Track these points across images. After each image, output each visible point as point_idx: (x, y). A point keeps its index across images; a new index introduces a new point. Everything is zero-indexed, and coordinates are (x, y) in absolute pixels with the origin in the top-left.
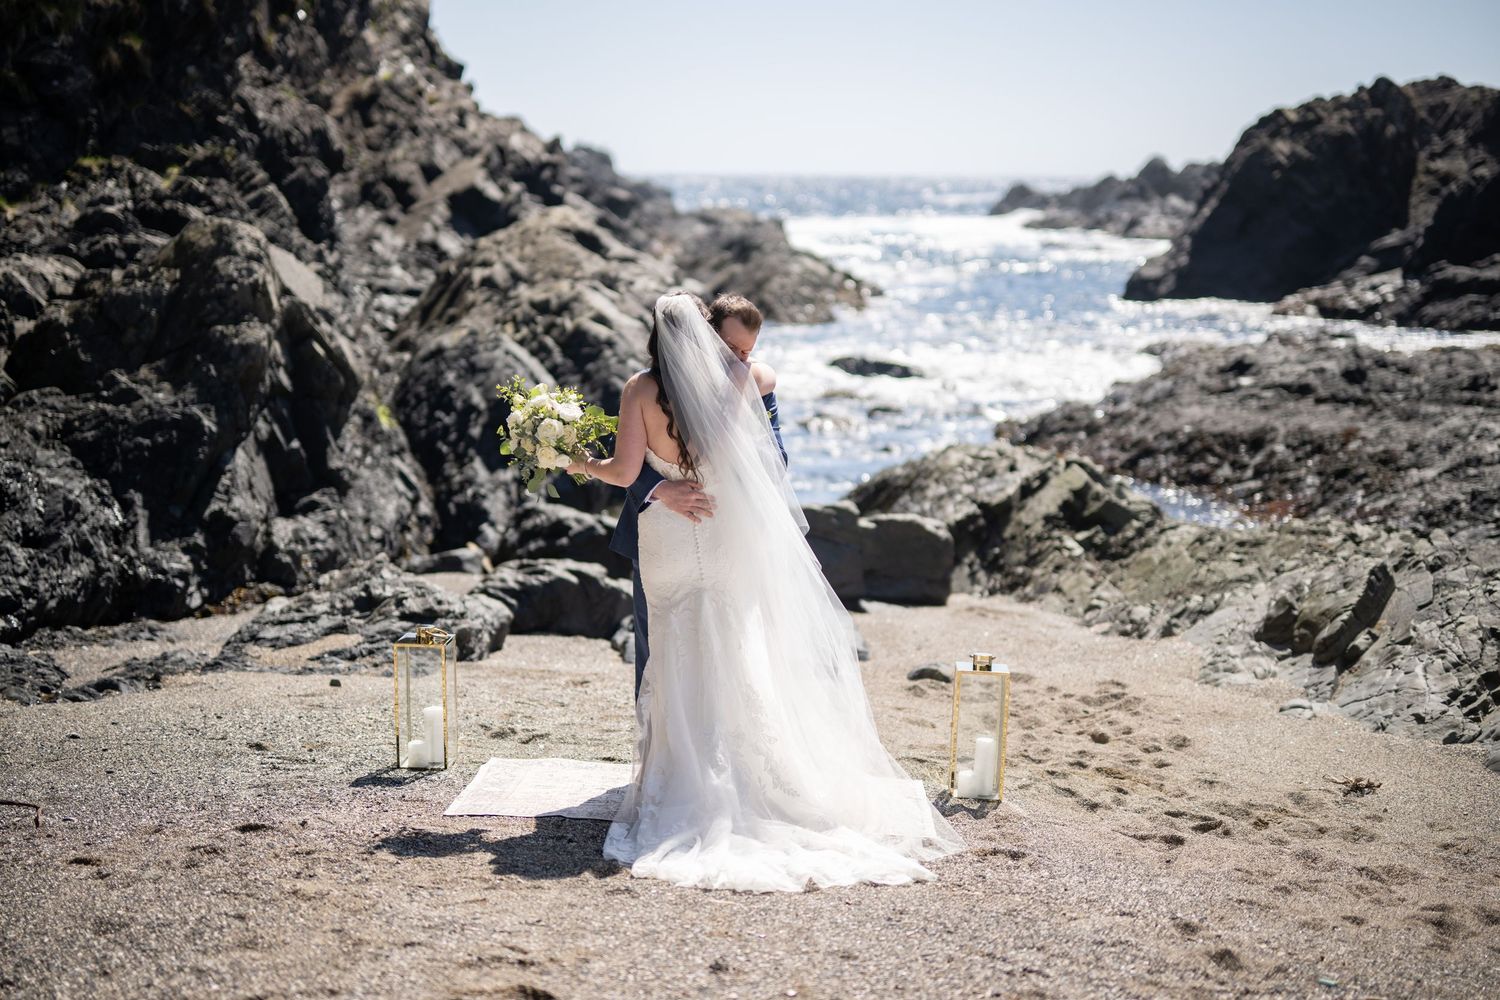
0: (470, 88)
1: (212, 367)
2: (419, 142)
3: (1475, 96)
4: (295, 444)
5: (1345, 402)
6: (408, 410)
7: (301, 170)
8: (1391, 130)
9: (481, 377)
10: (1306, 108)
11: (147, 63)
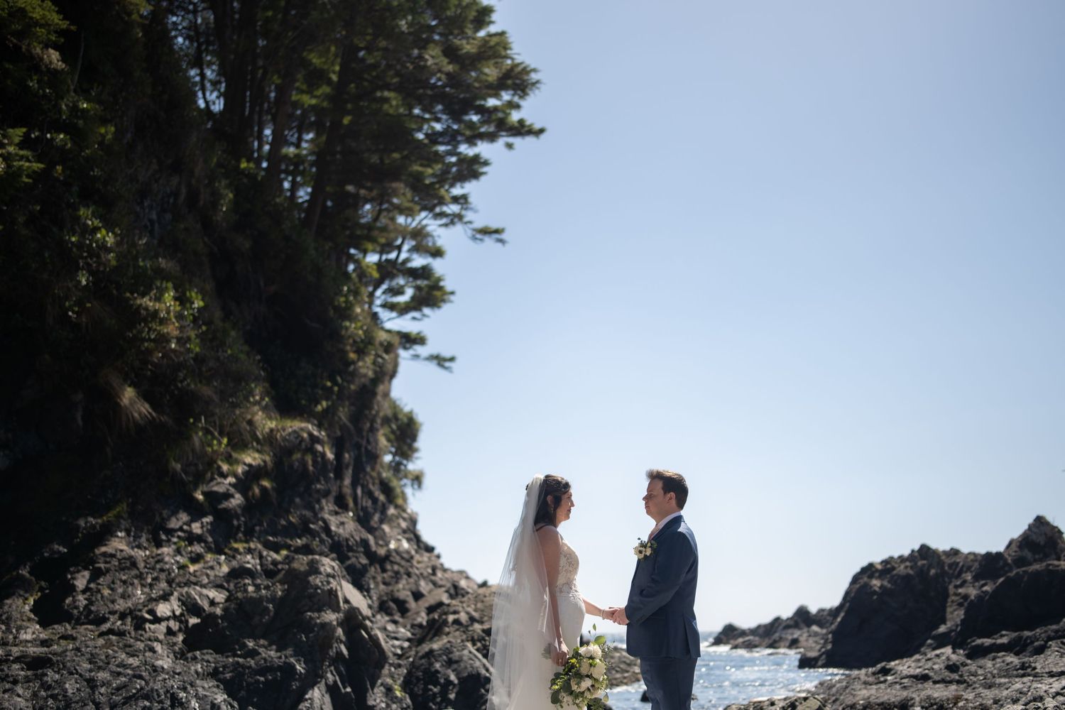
0: (438, 557)
1: (303, 636)
2: (412, 580)
3: (972, 557)
4: (349, 690)
5: (951, 682)
6: (412, 686)
7: (353, 560)
8: (933, 572)
9: (455, 666)
10: (885, 562)
11: (273, 495)
